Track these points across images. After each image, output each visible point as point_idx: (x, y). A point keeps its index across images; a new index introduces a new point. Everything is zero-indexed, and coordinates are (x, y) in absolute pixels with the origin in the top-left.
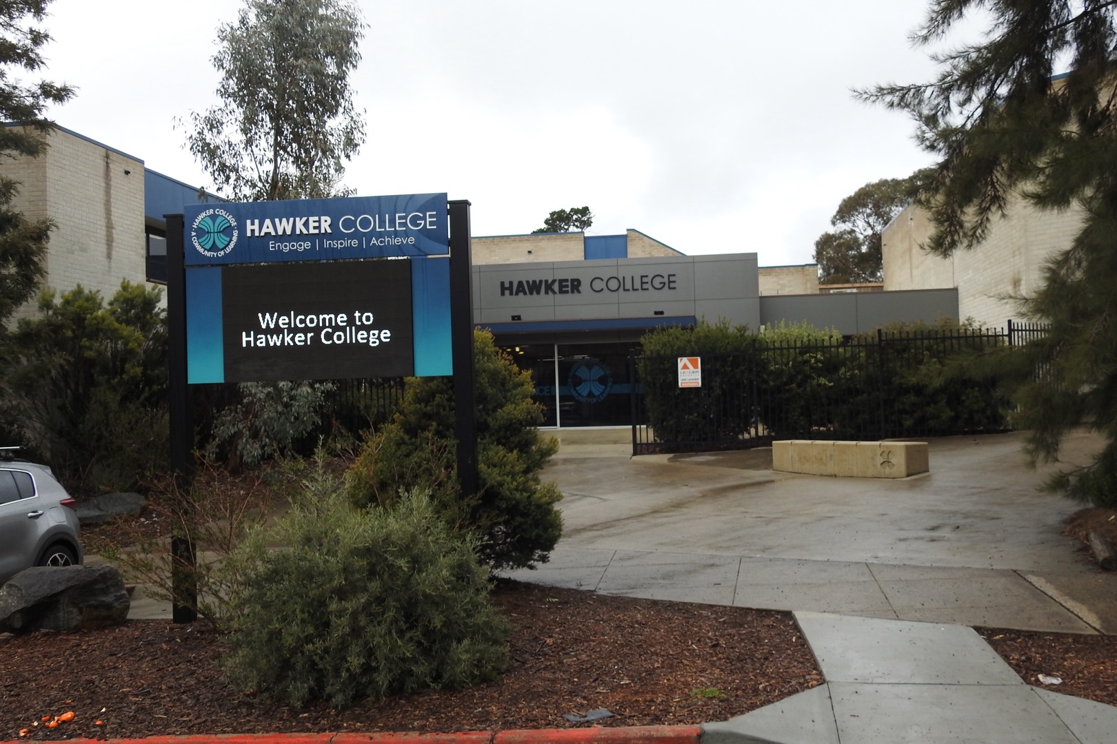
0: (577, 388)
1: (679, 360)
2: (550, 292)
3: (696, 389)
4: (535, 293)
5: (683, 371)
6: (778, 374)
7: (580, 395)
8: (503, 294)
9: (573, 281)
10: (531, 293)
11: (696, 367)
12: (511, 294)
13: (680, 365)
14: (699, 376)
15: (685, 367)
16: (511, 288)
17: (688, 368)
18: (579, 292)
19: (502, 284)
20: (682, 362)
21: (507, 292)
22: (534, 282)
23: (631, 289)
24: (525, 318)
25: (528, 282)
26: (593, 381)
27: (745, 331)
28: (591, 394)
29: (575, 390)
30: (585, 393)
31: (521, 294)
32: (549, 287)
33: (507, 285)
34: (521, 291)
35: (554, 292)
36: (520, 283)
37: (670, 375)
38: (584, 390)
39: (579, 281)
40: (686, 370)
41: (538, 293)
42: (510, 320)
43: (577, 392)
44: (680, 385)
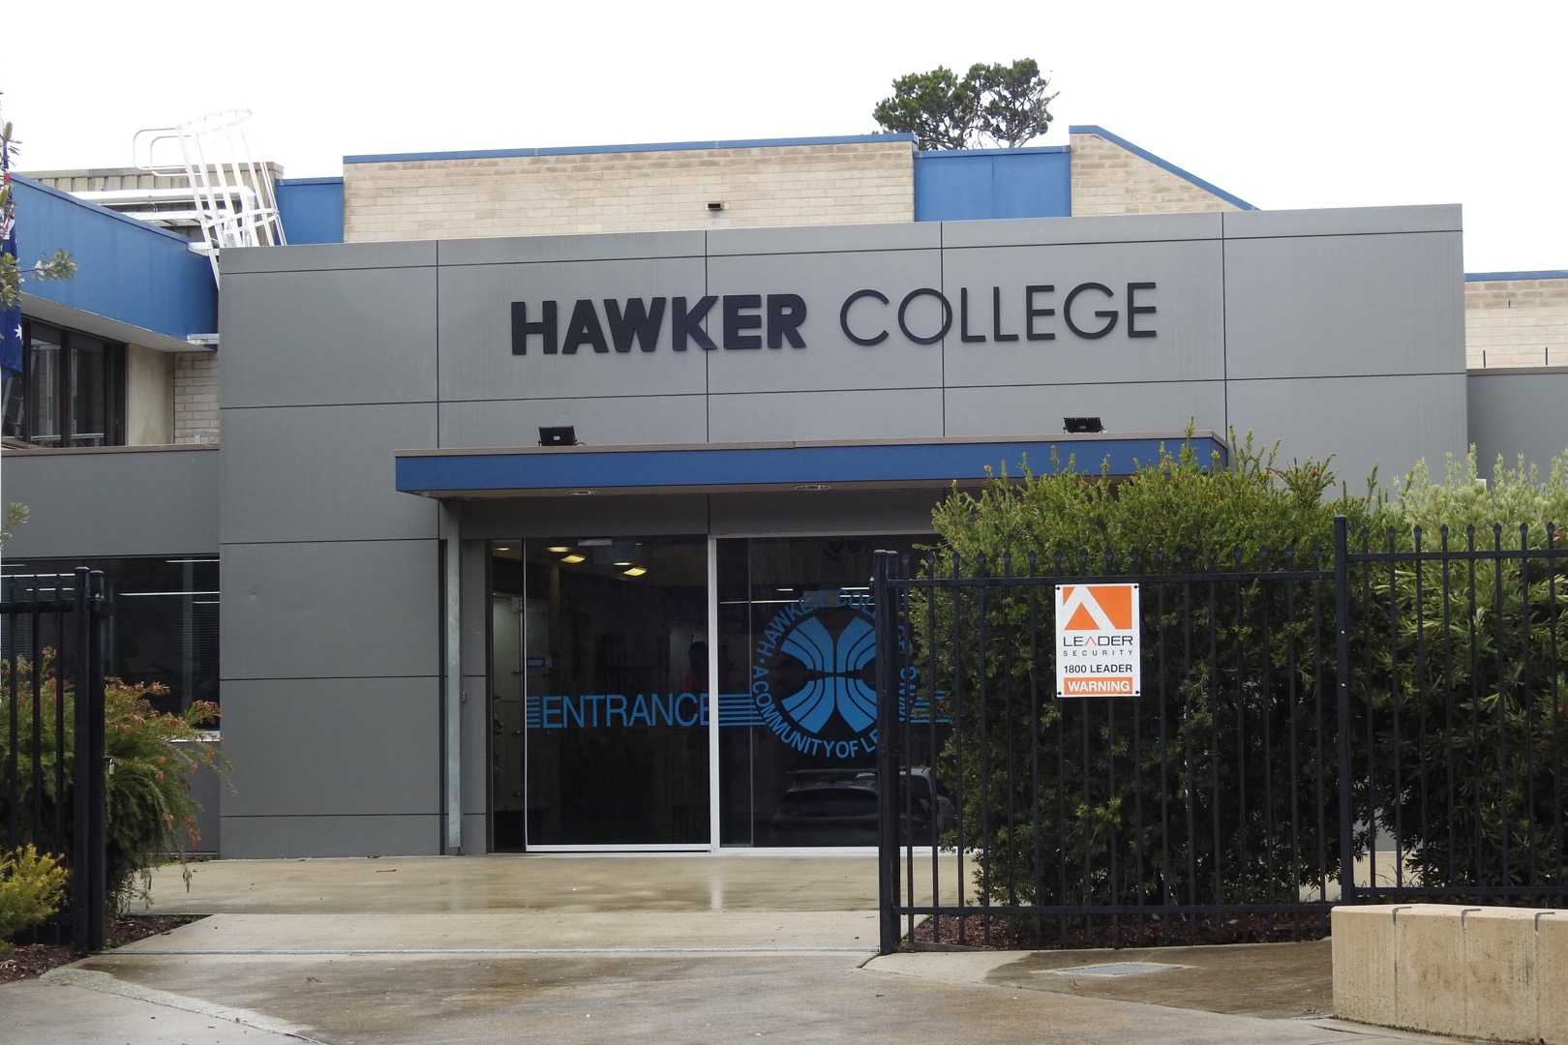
0: (788, 703)
1: (1059, 594)
2: (691, 342)
3: (1121, 703)
4: (636, 344)
5: (1071, 635)
6: (1436, 653)
7: (795, 726)
8: (519, 348)
9: (776, 302)
10: (623, 347)
11: (1121, 622)
12: (550, 348)
13: (1064, 613)
14: (1131, 655)
15: (1082, 620)
16: (548, 327)
17: (1091, 625)
18: (798, 343)
19: (518, 309)
20: (1071, 600)
21: (535, 342)
22: (635, 304)
23: (990, 334)
24: (588, 438)
25: (611, 305)
26: (847, 675)
27: (1319, 487)
28: (837, 726)
29: (780, 709)
30: (815, 723)
31: (586, 350)
32: (688, 324)
33: (535, 315)
34: (585, 340)
35: (707, 345)
36: (584, 309)
37: (1025, 652)
38: (811, 710)
39: (797, 304)
40: (1085, 634)
41: (649, 345)
42: (532, 443)
43: (786, 716)
44: (1061, 689)
